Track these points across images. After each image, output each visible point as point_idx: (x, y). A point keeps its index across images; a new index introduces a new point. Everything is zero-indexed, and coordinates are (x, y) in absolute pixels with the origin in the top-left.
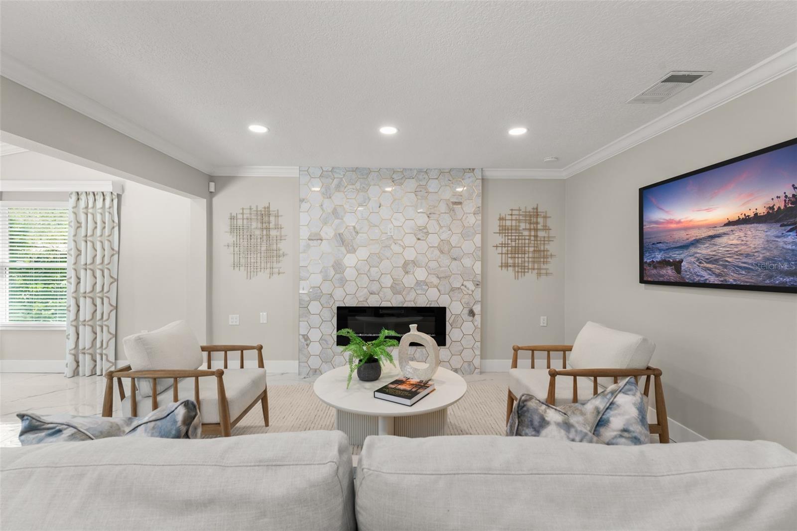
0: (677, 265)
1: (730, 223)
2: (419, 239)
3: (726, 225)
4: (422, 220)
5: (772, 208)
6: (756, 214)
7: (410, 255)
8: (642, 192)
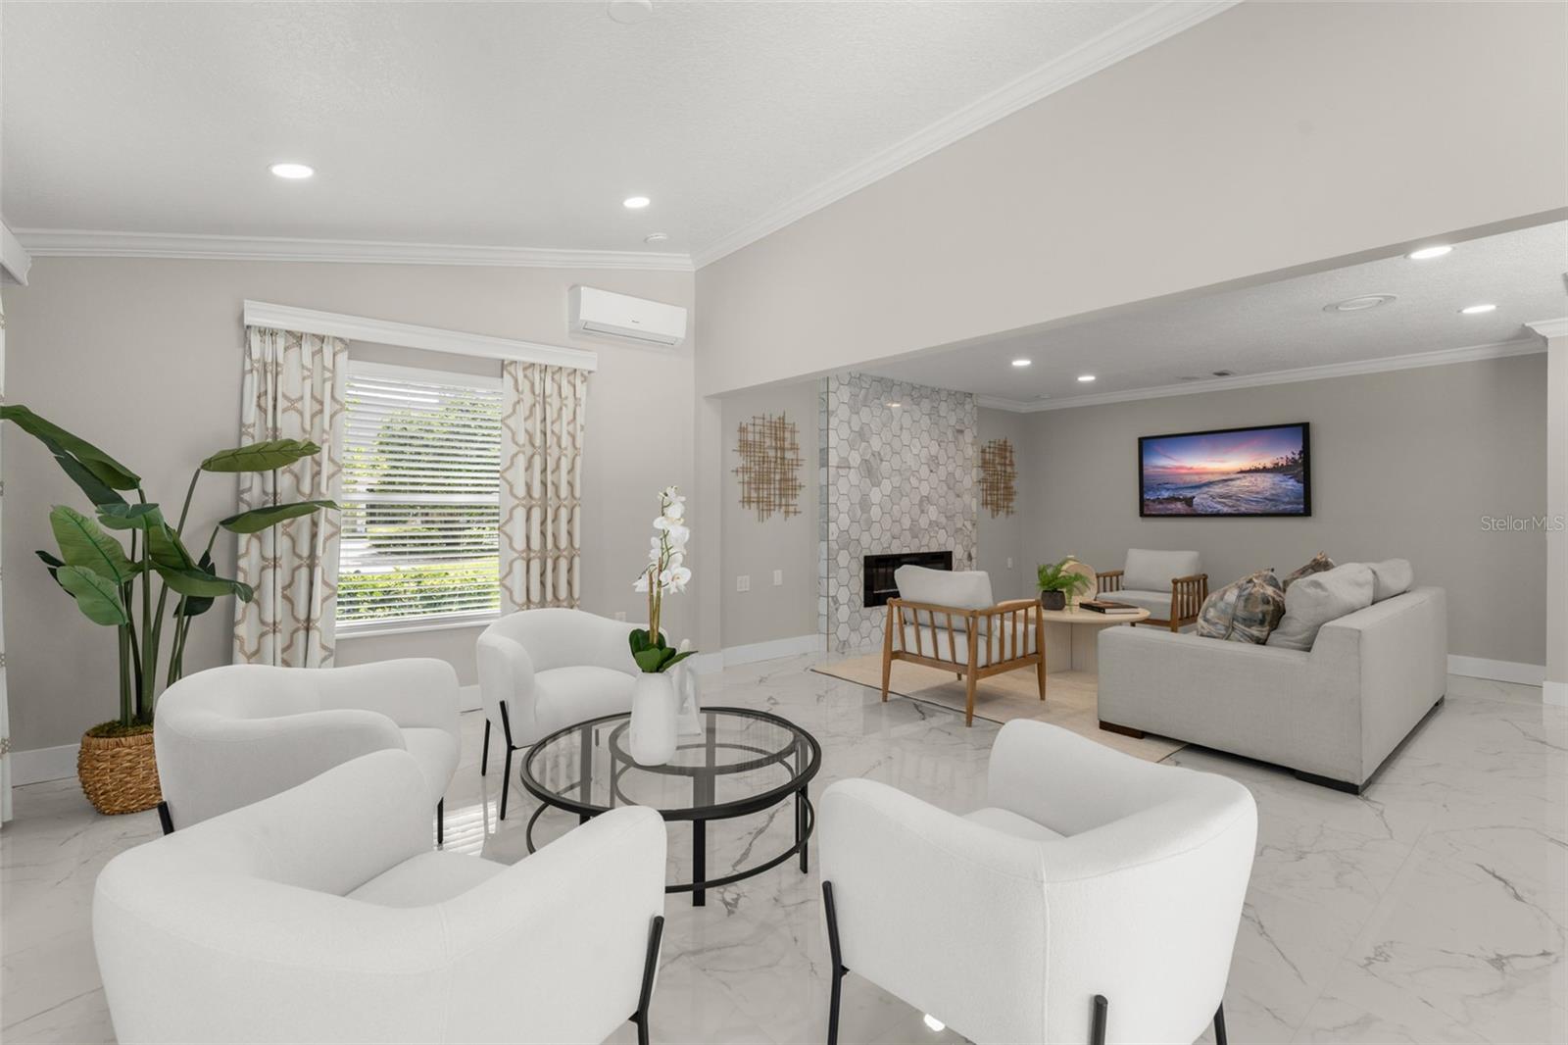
0: (1189, 501)
1: (1242, 472)
2: (931, 471)
3: (1238, 473)
4: (934, 448)
5: (1277, 464)
6: (1265, 467)
7: (925, 489)
8: (1141, 441)
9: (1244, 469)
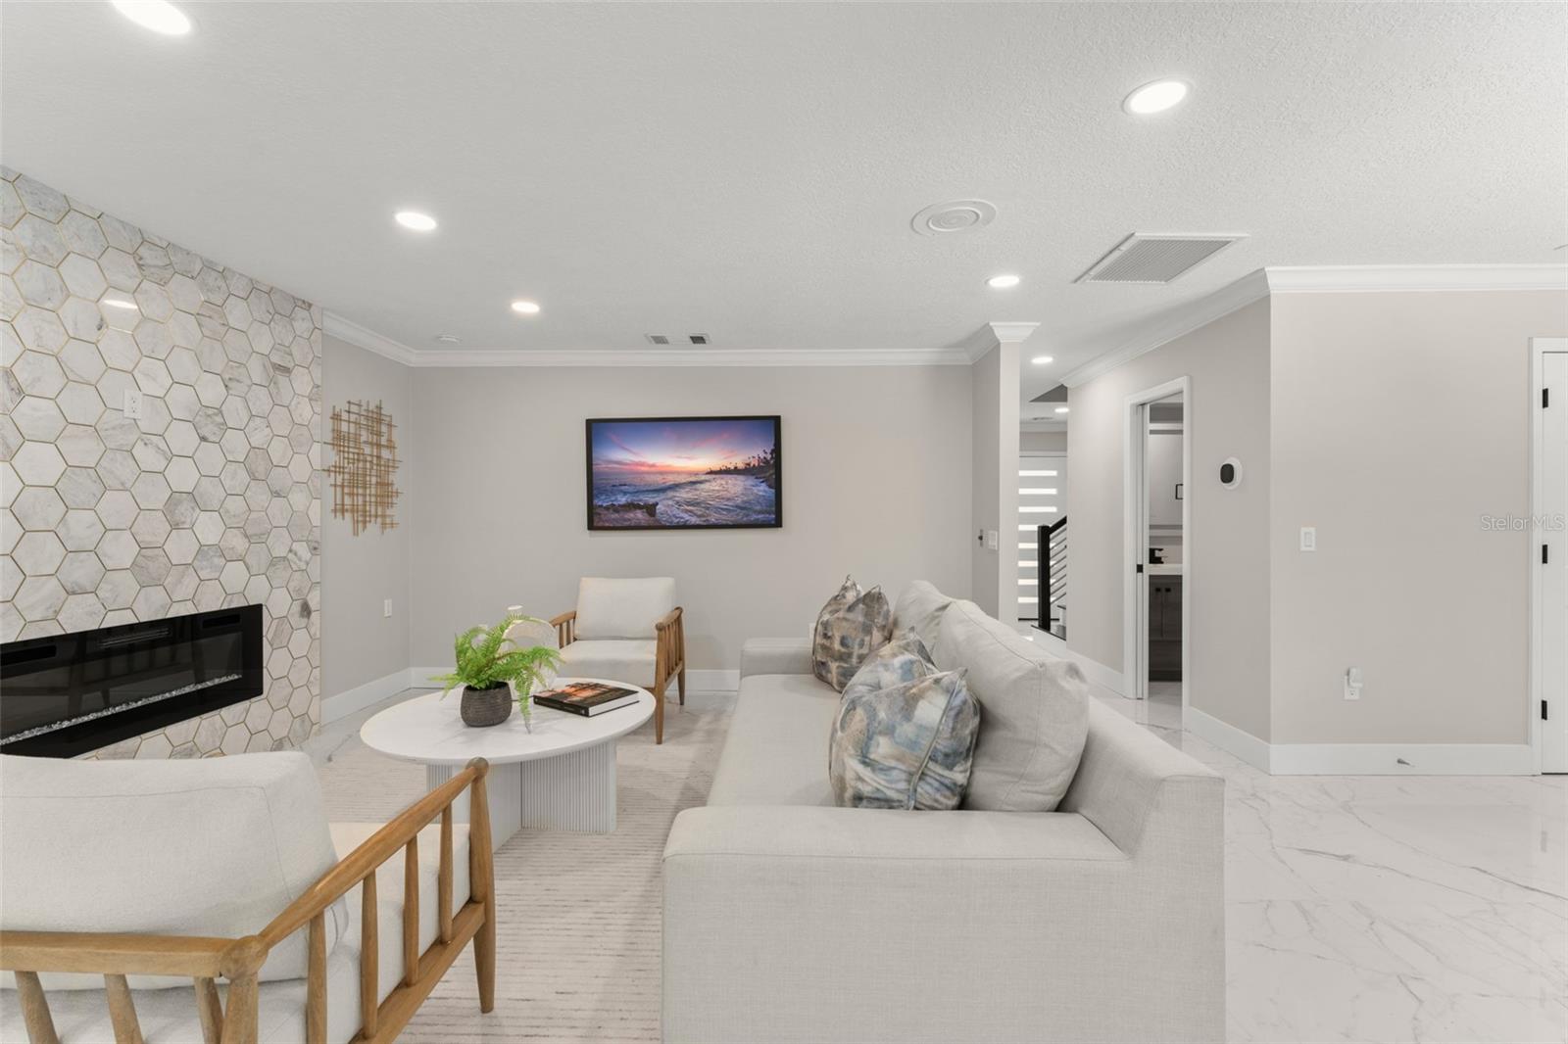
0: (651, 509)
1: (711, 472)
2: (204, 439)
3: (708, 473)
4: (212, 392)
5: (749, 464)
6: (736, 468)
7: (183, 477)
8: (591, 424)
9: (713, 469)
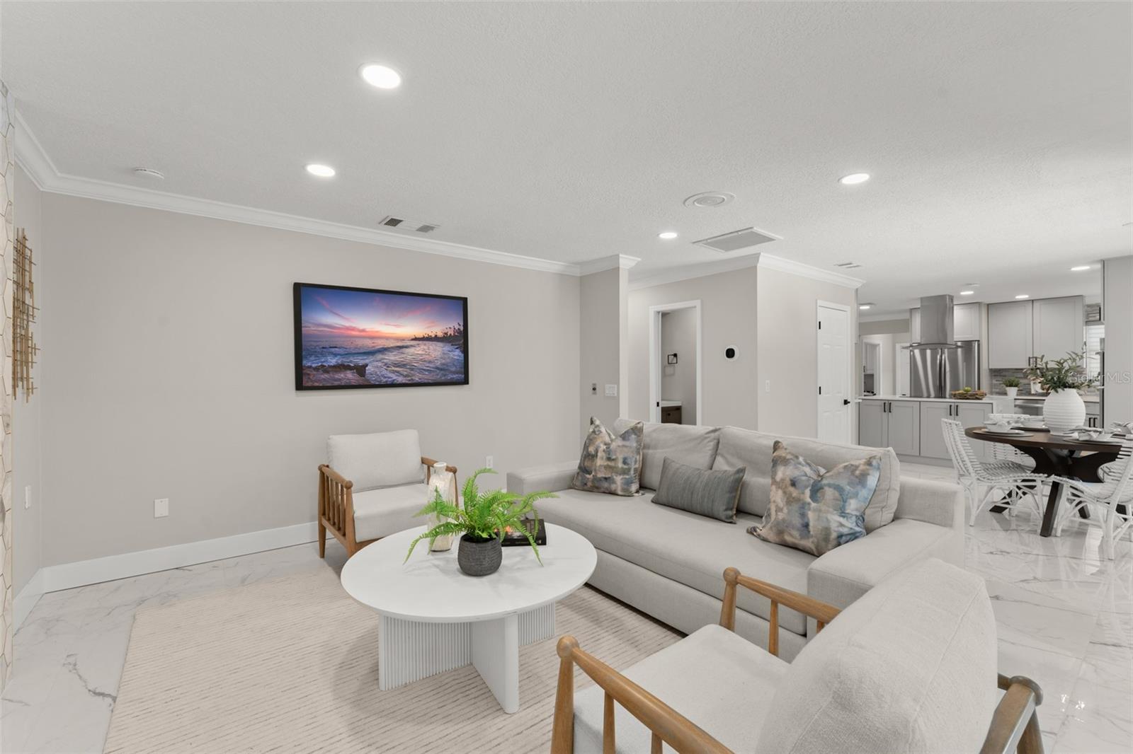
0: (361, 370)
1: (416, 339)
3: (413, 340)
5: (446, 334)
6: (436, 336)
8: (298, 288)
9: (417, 337)
